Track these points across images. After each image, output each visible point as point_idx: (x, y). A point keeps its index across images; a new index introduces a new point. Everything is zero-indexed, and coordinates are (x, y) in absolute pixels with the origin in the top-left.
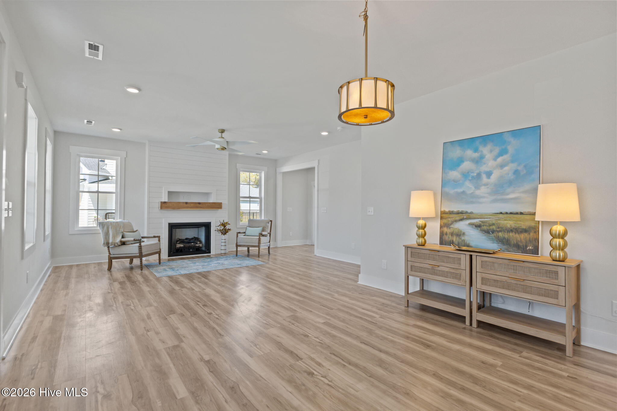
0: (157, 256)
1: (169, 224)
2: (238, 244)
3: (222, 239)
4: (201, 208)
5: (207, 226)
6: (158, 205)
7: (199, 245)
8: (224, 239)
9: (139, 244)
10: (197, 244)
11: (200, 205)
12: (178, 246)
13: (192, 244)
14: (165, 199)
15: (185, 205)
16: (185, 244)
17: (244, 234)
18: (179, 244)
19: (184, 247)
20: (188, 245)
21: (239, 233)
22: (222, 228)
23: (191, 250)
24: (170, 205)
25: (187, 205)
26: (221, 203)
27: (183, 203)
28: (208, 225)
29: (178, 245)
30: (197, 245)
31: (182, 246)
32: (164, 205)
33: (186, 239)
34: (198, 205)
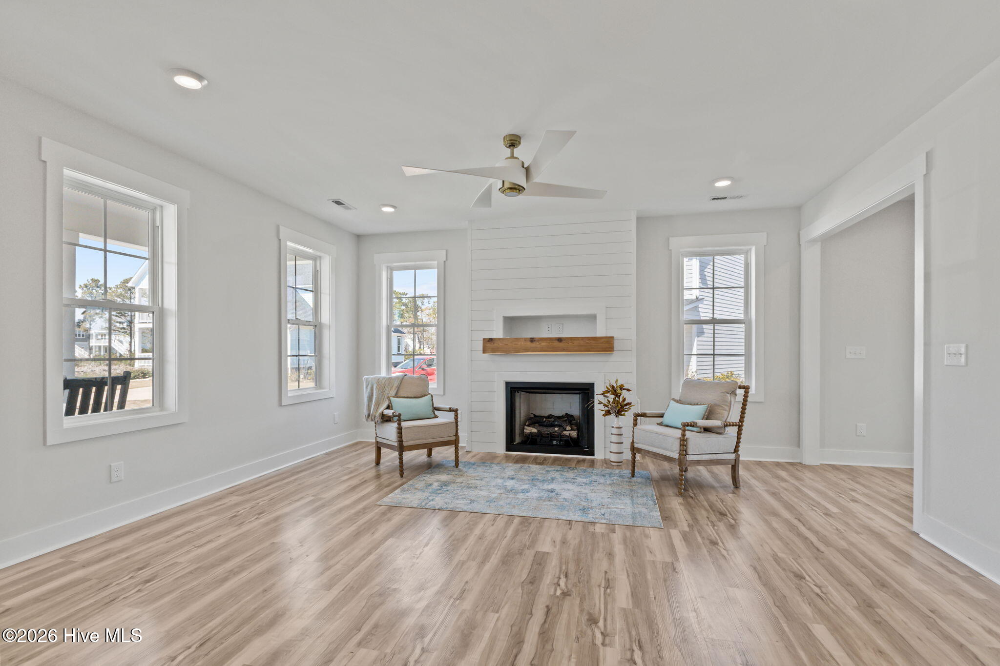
0: (451, 449)
1: (507, 383)
2: (636, 445)
3: (613, 427)
4: (563, 350)
5: (585, 391)
6: (480, 346)
7: (569, 432)
8: (618, 428)
9: (398, 424)
10: (565, 430)
11: (561, 345)
12: (528, 431)
13: (556, 429)
14: (498, 332)
15: (529, 344)
16: (541, 428)
17: (659, 420)
18: (528, 426)
19: (539, 434)
20: (546, 430)
21: (644, 415)
22: (611, 397)
23: (555, 443)
24: (501, 344)
25: (533, 345)
26: (612, 337)
27: (525, 339)
28: (588, 389)
29: (528, 428)
30: (566, 433)
31: (534, 430)
32: (489, 345)
33: (550, 416)
34: (556, 344)
